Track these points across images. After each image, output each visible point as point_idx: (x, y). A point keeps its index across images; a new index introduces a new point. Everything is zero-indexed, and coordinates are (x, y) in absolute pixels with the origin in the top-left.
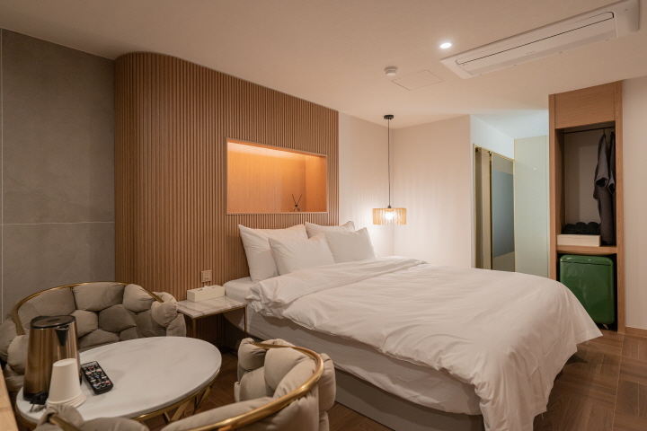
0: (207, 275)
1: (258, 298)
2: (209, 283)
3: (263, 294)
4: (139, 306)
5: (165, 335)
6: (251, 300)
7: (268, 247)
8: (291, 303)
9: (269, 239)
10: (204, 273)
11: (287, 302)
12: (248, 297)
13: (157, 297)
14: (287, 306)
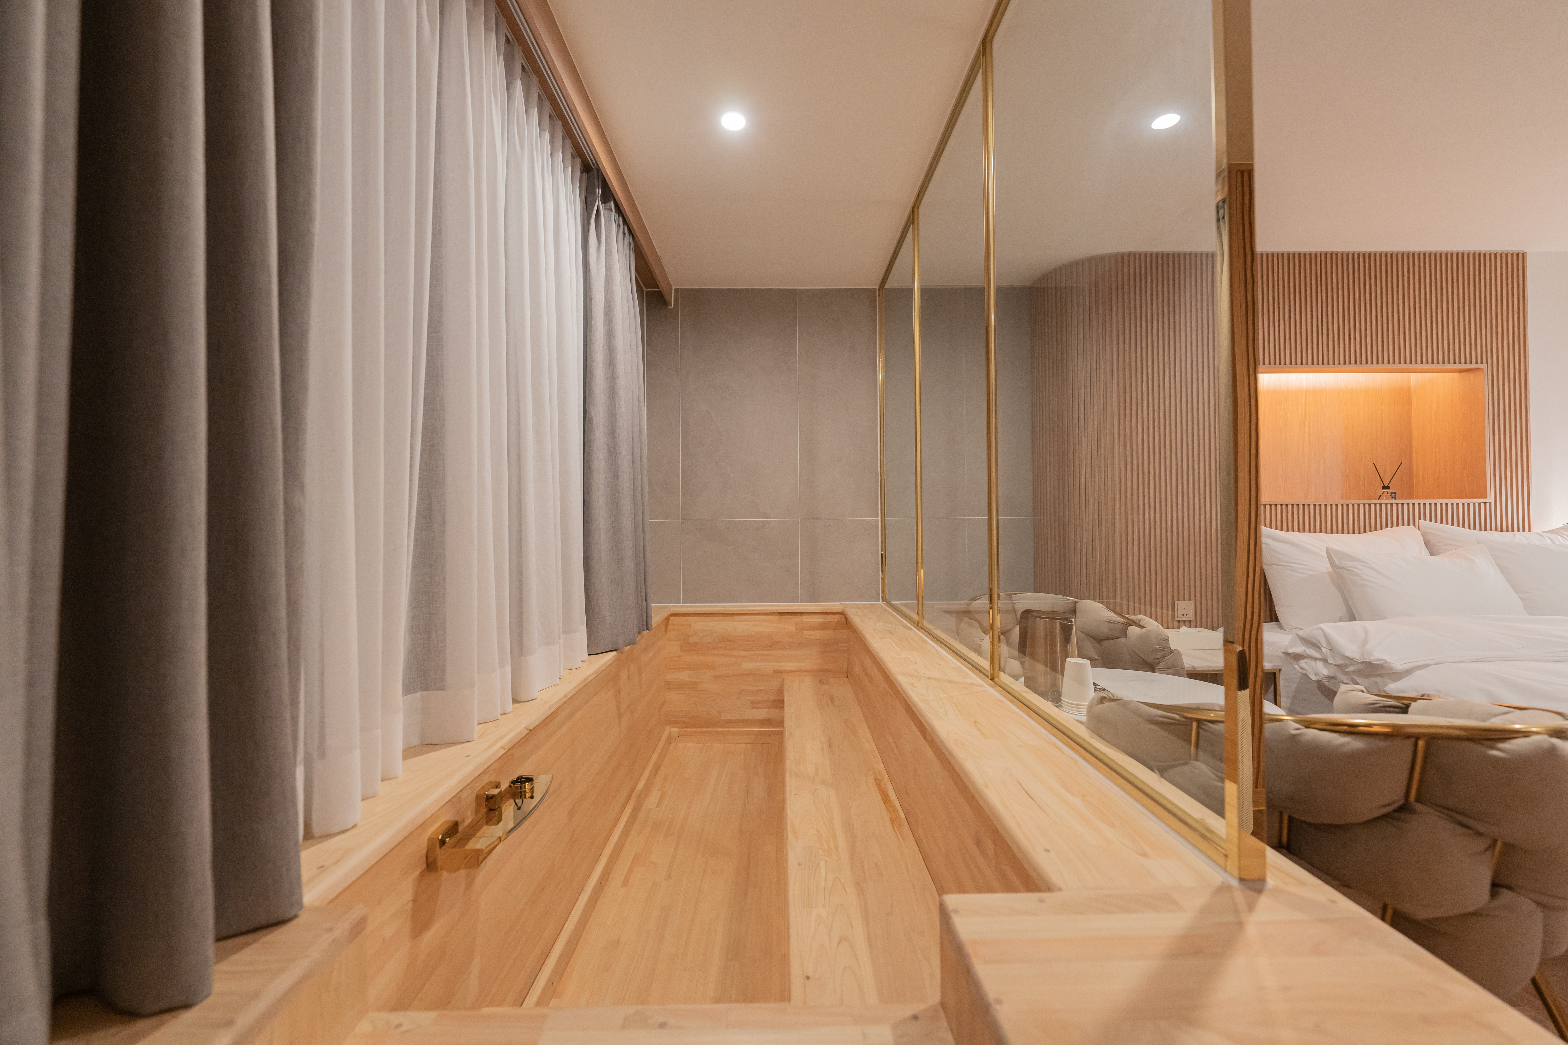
0: (1185, 608)
1: (1316, 655)
2: (1189, 623)
3: (1332, 649)
4: (1105, 630)
5: (1154, 671)
6: (1297, 657)
7: (1325, 566)
8: (1408, 672)
9: (1327, 550)
10: (1180, 604)
11: (1399, 665)
12: (1291, 651)
13: (1133, 621)
14: (1398, 676)
